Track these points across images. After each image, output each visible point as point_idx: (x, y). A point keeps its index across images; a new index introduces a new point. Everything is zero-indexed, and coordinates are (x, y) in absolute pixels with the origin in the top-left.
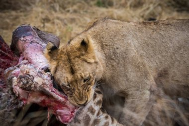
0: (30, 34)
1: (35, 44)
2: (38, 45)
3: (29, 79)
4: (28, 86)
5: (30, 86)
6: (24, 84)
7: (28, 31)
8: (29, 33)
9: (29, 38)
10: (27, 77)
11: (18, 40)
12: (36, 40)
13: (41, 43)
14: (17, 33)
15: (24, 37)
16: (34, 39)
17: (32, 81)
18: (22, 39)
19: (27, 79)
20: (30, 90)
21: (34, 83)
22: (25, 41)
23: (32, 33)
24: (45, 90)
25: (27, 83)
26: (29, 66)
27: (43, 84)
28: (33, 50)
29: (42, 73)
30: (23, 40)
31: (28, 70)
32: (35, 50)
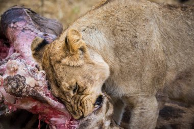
0: (23, 20)
1: (28, 32)
2: (32, 33)
3: (19, 81)
4: (18, 90)
5: (21, 90)
6: (13, 88)
7: (21, 14)
8: (21, 17)
9: (20, 25)
10: (17, 79)
11: (6, 27)
12: (30, 27)
13: (36, 31)
14: (6, 17)
15: (14, 23)
16: (27, 26)
17: (24, 85)
18: (12, 25)
19: (17, 82)
20: (20, 96)
21: (26, 86)
22: (15, 28)
23: (25, 18)
24: (39, 94)
25: (18, 86)
26: (17, 62)
27: (36, 86)
28: (25, 39)
29: (34, 72)
30: (13, 27)
31: (16, 67)
32: (27, 39)
